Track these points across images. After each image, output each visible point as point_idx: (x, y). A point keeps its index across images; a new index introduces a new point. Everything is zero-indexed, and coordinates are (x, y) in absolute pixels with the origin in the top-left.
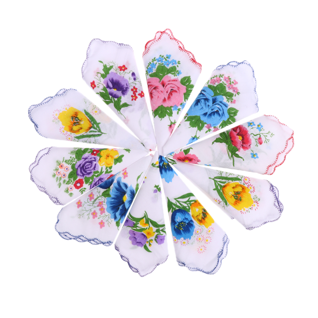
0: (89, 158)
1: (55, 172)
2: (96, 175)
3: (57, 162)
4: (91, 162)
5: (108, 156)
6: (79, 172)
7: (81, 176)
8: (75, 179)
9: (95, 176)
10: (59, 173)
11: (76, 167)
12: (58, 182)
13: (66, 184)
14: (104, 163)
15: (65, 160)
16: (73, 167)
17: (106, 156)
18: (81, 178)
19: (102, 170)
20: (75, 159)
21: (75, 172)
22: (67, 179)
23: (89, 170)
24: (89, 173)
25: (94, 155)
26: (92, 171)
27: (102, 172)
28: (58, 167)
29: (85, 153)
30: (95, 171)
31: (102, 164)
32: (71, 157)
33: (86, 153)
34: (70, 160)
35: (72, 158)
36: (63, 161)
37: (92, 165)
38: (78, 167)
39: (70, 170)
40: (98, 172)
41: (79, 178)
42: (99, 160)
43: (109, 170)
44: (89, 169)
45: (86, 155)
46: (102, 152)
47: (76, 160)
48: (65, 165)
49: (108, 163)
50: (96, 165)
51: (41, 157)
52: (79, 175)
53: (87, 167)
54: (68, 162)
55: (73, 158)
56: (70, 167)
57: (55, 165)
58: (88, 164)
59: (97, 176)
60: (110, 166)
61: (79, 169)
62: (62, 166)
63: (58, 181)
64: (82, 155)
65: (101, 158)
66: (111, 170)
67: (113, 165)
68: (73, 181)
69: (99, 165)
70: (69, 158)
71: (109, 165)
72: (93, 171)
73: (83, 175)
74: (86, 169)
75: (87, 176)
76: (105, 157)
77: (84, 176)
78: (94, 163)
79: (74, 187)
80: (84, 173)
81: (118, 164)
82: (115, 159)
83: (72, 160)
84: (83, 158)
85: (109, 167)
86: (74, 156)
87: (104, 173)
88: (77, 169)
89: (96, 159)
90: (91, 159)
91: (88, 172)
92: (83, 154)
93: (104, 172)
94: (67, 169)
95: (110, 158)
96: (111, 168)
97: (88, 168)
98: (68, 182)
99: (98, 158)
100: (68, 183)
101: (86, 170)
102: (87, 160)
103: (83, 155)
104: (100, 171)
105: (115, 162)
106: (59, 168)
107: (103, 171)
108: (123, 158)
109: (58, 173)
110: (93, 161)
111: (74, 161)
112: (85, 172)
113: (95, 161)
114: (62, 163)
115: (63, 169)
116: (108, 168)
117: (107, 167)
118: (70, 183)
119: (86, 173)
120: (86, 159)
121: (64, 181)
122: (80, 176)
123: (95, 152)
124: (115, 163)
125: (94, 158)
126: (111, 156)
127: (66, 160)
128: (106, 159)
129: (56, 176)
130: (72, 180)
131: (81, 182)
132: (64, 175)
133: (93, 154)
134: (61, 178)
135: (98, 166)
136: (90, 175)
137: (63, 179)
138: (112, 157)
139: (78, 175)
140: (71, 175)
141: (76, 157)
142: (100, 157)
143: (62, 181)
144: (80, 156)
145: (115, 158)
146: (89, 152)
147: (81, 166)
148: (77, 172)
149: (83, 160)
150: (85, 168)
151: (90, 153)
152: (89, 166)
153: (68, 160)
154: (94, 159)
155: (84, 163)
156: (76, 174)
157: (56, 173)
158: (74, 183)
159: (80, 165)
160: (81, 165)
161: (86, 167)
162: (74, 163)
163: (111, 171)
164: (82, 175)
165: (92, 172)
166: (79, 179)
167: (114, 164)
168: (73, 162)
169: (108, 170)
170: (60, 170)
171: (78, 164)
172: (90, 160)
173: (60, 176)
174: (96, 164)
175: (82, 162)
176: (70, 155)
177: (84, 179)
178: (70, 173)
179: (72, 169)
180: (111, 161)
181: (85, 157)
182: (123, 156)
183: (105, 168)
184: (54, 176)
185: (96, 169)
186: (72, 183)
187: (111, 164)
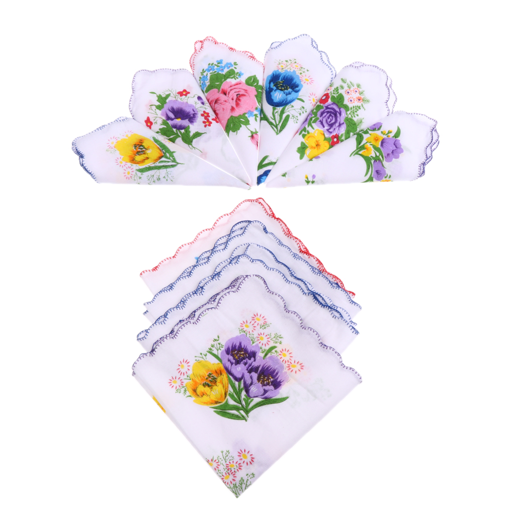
0: (337, 128)
1: (361, 90)
2: (313, 119)
3: (368, 101)
4: (331, 125)
5: (318, 145)
6: (335, 107)
7: (329, 105)
8: (333, 98)
9: (314, 117)
10: (356, 91)
11: (342, 109)
12: (348, 82)
13: (337, 88)
14: (316, 135)
15: (361, 107)
16: (346, 108)
17: (320, 144)
18: (326, 104)
19: (312, 127)
20: (352, 117)
21: (339, 104)
22: (340, 91)
23: (325, 116)
24: (322, 114)
25: (333, 136)
26: (322, 118)
28: (362, 97)
29: (346, 131)
30: (319, 120)
31: (317, 131)
32: (358, 115)
33: (344, 132)
34: (356, 112)
35: (356, 116)
36: (362, 106)
37: (327, 123)
38: (340, 110)
39: (346, 102)
40: (315, 122)
41: (330, 101)
42: (324, 135)
43: (303, 133)
44: (327, 117)
45: (342, 131)
46: (328, 146)
47: (350, 116)
48: (357, 103)
49: (310, 138)
50: (322, 126)
51: (389, 93)
52: (332, 104)
53: (331, 117)
54: (356, 109)
55: (355, 117)
56: (350, 105)
57: (367, 95)
58: (333, 121)
60: (306, 137)
61: (337, 110)
62: (359, 100)
63: (349, 83)
64: (348, 126)
65: (323, 138)
66: (301, 135)
67: (303, 140)
68: (333, 95)
69: (320, 129)
70: (358, 112)
71: (309, 137)
72: (321, 118)
73: (327, 108)
74: (330, 115)
75: (322, 110)
76: (319, 142)
77: (325, 108)
78: (327, 127)
79: (326, 92)
80: (328, 110)
81: (299, 145)
82: (307, 147)
83: (354, 113)
84: (343, 123)
85: (306, 135)
86: (355, 119)
87: (307, 126)
88: (340, 109)
89: (328, 133)
90: (334, 129)
91: (326, 114)
92: (347, 127)
93: (308, 127)
94: (351, 101)
95: (314, 145)
96: (304, 136)
97: (328, 118)
98: (338, 90)
99: (327, 134)
100: (337, 89)
101: (329, 114)
102: (337, 124)
103: (345, 127)
104: (314, 125)
105: (304, 144)
106: (360, 96)
107: (310, 127)
108: (299, 155)
109: (358, 91)
110: (330, 129)
111: (350, 114)
112: (328, 112)
113: (328, 130)
114: (361, 103)
115: (355, 98)
116: (306, 133)
117: (308, 133)
118: (334, 91)
119: (326, 112)
120: (340, 125)
121: (342, 87)
122: (330, 104)
123: (335, 140)
124: (302, 143)
125: (331, 133)
126: (315, 148)
127: (360, 109)
128: (317, 140)
129: (356, 87)
130: (335, 95)
131: (324, 101)
132: (348, 93)
133: (337, 136)
134: (349, 87)
135: (319, 127)
136: (319, 113)
137: (346, 88)
138: (312, 147)
139: (334, 103)
140: (341, 98)
141: (352, 120)
142: (325, 139)
143: (345, 86)
144: (348, 124)
145: (308, 149)
146: (342, 135)
147: (338, 113)
148: (337, 105)
149: (342, 122)
150: (333, 115)
151: (340, 135)
152: (329, 120)
153: (358, 110)
154: (330, 130)
155: (338, 119)
156: (337, 103)
157: (359, 89)
158: (329, 95)
159: (340, 114)
160: (338, 115)
161: (332, 117)
162: (348, 112)
164: (329, 107)
165: (320, 117)
166: (328, 101)
168: (351, 112)
169: (305, 132)
170: (357, 95)
171: (343, 114)
172: (334, 127)
173: (352, 88)
174: (324, 127)
175: (342, 119)
176: (360, 117)
177: (322, 106)
178: (343, 99)
179: (346, 105)
180: (310, 142)
181: (342, 126)
182: (301, 158)
183: (310, 131)
184: (359, 86)
185: (318, 122)
186: (332, 93)
187: (307, 140)
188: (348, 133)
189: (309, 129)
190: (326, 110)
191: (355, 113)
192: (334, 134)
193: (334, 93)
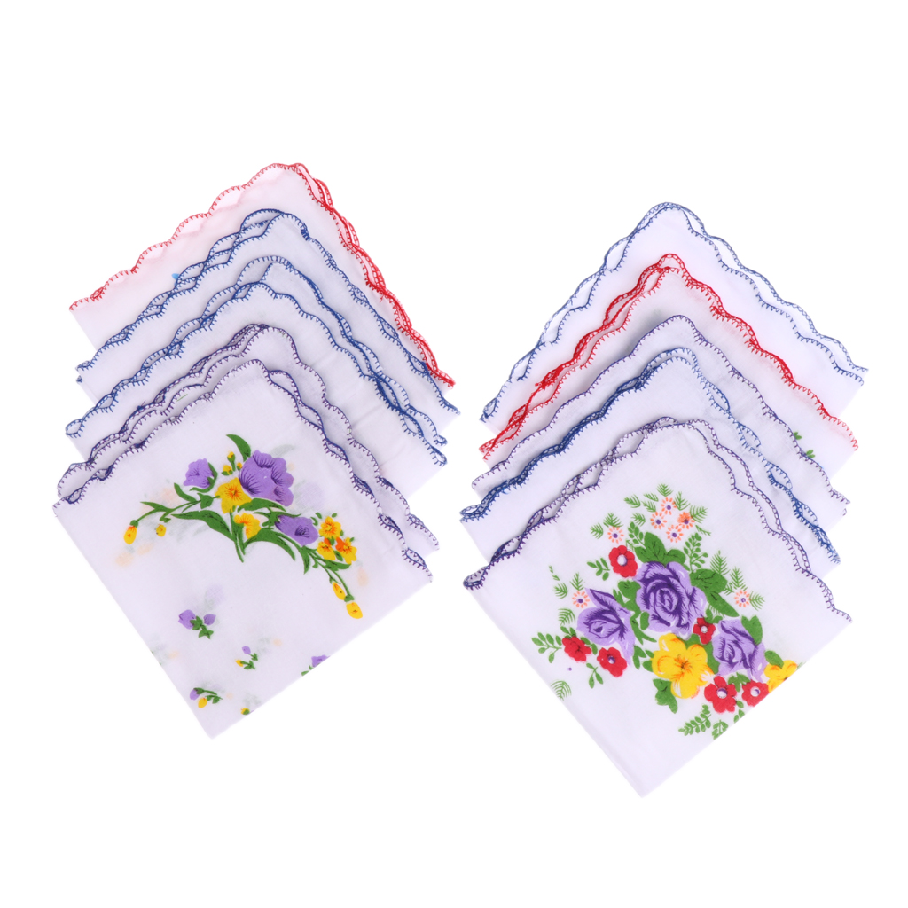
0: (692, 608)
1: (673, 496)
2: (638, 620)
3: (702, 511)
4: (677, 612)
5: (684, 665)
6: (657, 570)
7: (646, 573)
8: (640, 552)
9: (636, 616)
10: (669, 507)
11: (672, 565)
12: (643, 499)
13: (632, 525)
14: (666, 649)
15: (700, 534)
16: (676, 555)
17: (686, 659)
18: (639, 573)
19: (648, 638)
20: (699, 566)
21: (660, 559)
22: (645, 528)
23: (655, 601)
24: (646, 599)
25: (695, 626)
26: (652, 608)
27: (641, 636)
28: (687, 510)
29: (708, 600)
30: (650, 618)
31: (663, 642)
32: (706, 555)
33: (707, 604)
34: (698, 550)
35: (703, 558)
36: (701, 530)
37: (669, 612)
38: (671, 570)
39: (669, 545)
40: (645, 625)
41: (641, 565)
42: (679, 639)
43: (642, 660)
44: (658, 601)
45: (703, 603)
46: (699, 650)
47: (695, 568)
48: (688, 533)
49: (662, 663)
50: (664, 626)
51: (728, 467)
52: (649, 567)
53: (666, 597)
54: (694, 545)
55: (703, 562)
56: (679, 545)
57: (693, 500)
58: (675, 602)
59: (634, 622)
60: (654, 665)
61: (666, 572)
62: (686, 521)
63: (647, 500)
64: (705, 588)
65: (681, 646)
66: (641, 666)
67: (654, 675)
68: (636, 545)
69: (665, 633)
70: (704, 548)
71: (658, 663)
72: (651, 611)
73: (646, 581)
74: (662, 593)
75: (640, 592)
76: (682, 658)
77: (641, 584)
78: (673, 622)
79: (617, 546)
80: (651, 585)
81: (655, 690)
82: (670, 683)
83: (695, 556)
84: (694, 590)
85: (650, 662)
86: (707, 565)
87: (637, 643)
88: (668, 567)
89: (683, 630)
90: (688, 614)
91: (652, 595)
92: (706, 592)
93: (642, 643)
94: (674, 535)
95: (678, 670)
96: (648, 666)
97: (663, 600)
98: (637, 530)
99: (684, 634)
100: (634, 529)
101: (658, 592)
102: (686, 601)
103: (703, 593)
104: (647, 632)
105: (662, 682)
106: (681, 512)
107: (644, 641)
108: (666, 708)
109: (670, 504)
110: (680, 620)
111: (691, 563)
112: (654, 589)
113: (679, 625)
114: (694, 524)
115: (677, 523)
116: (648, 658)
117: (651, 655)
118: (631, 536)
119: (650, 592)
120: (691, 598)
121: (641, 519)
122: (645, 569)
123: (704, 630)
124: (658, 683)
125: (687, 625)
126: (683, 673)
127: (700, 539)
128: (676, 657)
129: (661, 497)
130: (640, 545)
131: (628, 569)
132: (658, 522)
133: (702, 622)
134: (652, 509)
135: (661, 630)
136: (640, 602)
137: (648, 515)
138: (678, 676)
139: (651, 564)
140: (653, 541)
141: (703, 572)
142: (687, 644)
143: (643, 510)
144: (703, 584)
145: (673, 685)
146: (708, 612)
147: (672, 580)
148: (659, 563)
149: (690, 591)
150: (666, 589)
151: (705, 616)
152: (667, 604)
153: (699, 545)
154: (683, 623)
155: (681, 590)
156: (654, 559)
157: (669, 497)
158: (629, 548)
159: (676, 577)
160: (675, 582)
161: (668, 593)
162: (687, 562)
163: (637, 665)
164: (648, 576)
165: (648, 608)
166: (635, 566)
167: (656, 677)
168: (691, 558)
169: (643, 656)
170: (676, 513)
171: (682, 573)
172: (685, 610)
173: (659, 509)
174: (668, 624)
175: (685, 585)
176: (712, 555)
177: (635, 582)
178: (660, 542)
179: (672, 551)
180: (668, 671)
181: (696, 597)
182: (674, 708)
183: (652, 650)
184: (664, 490)
185: (653, 623)
186: (631, 541)
187: (659, 670)
188: (716, 599)
189: (646, 646)
190: (649, 588)
191: (699, 554)
192: (695, 622)
193: (635, 541)
